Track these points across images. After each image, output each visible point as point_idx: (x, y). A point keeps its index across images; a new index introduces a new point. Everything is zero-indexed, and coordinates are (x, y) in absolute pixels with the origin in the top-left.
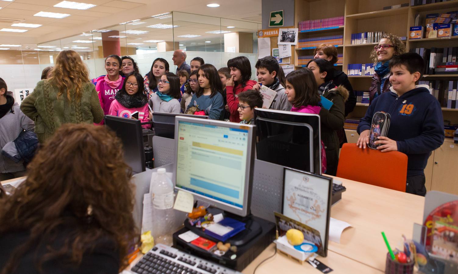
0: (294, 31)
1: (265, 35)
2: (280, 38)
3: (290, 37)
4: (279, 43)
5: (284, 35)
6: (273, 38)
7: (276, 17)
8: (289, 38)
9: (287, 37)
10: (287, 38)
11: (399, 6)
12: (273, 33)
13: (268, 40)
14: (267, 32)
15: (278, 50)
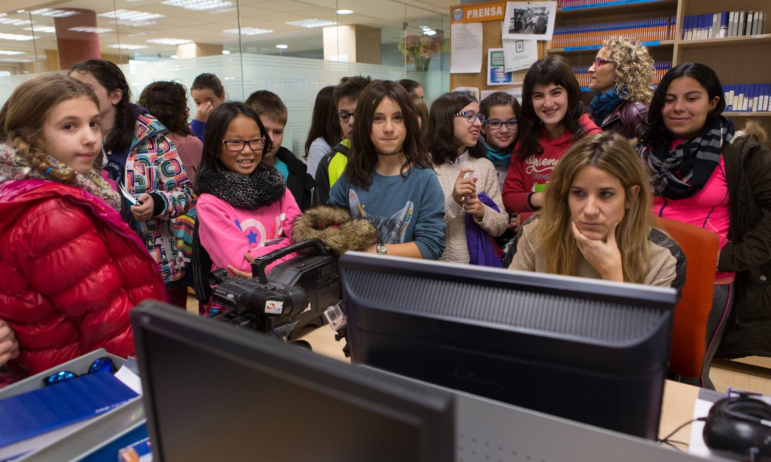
0: (544, 9)
1: (468, 17)
2: (508, 24)
3: (534, 22)
4: (506, 35)
5: (519, 16)
6: (491, 26)
8: (531, 24)
9: (526, 21)
10: (527, 26)
12: (490, 12)
13: (476, 30)
14: (474, 11)
15: (502, 52)
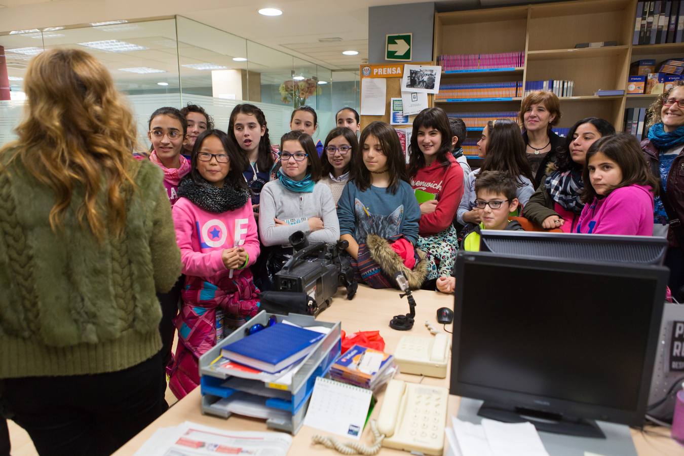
0: (432, 71)
1: (375, 74)
2: (405, 80)
3: (425, 80)
4: (404, 88)
5: (414, 75)
6: (393, 82)
7: (396, 43)
8: (423, 81)
9: (419, 79)
10: (419, 82)
11: (601, 44)
12: (392, 71)
13: (382, 84)
14: (379, 69)
15: (401, 100)
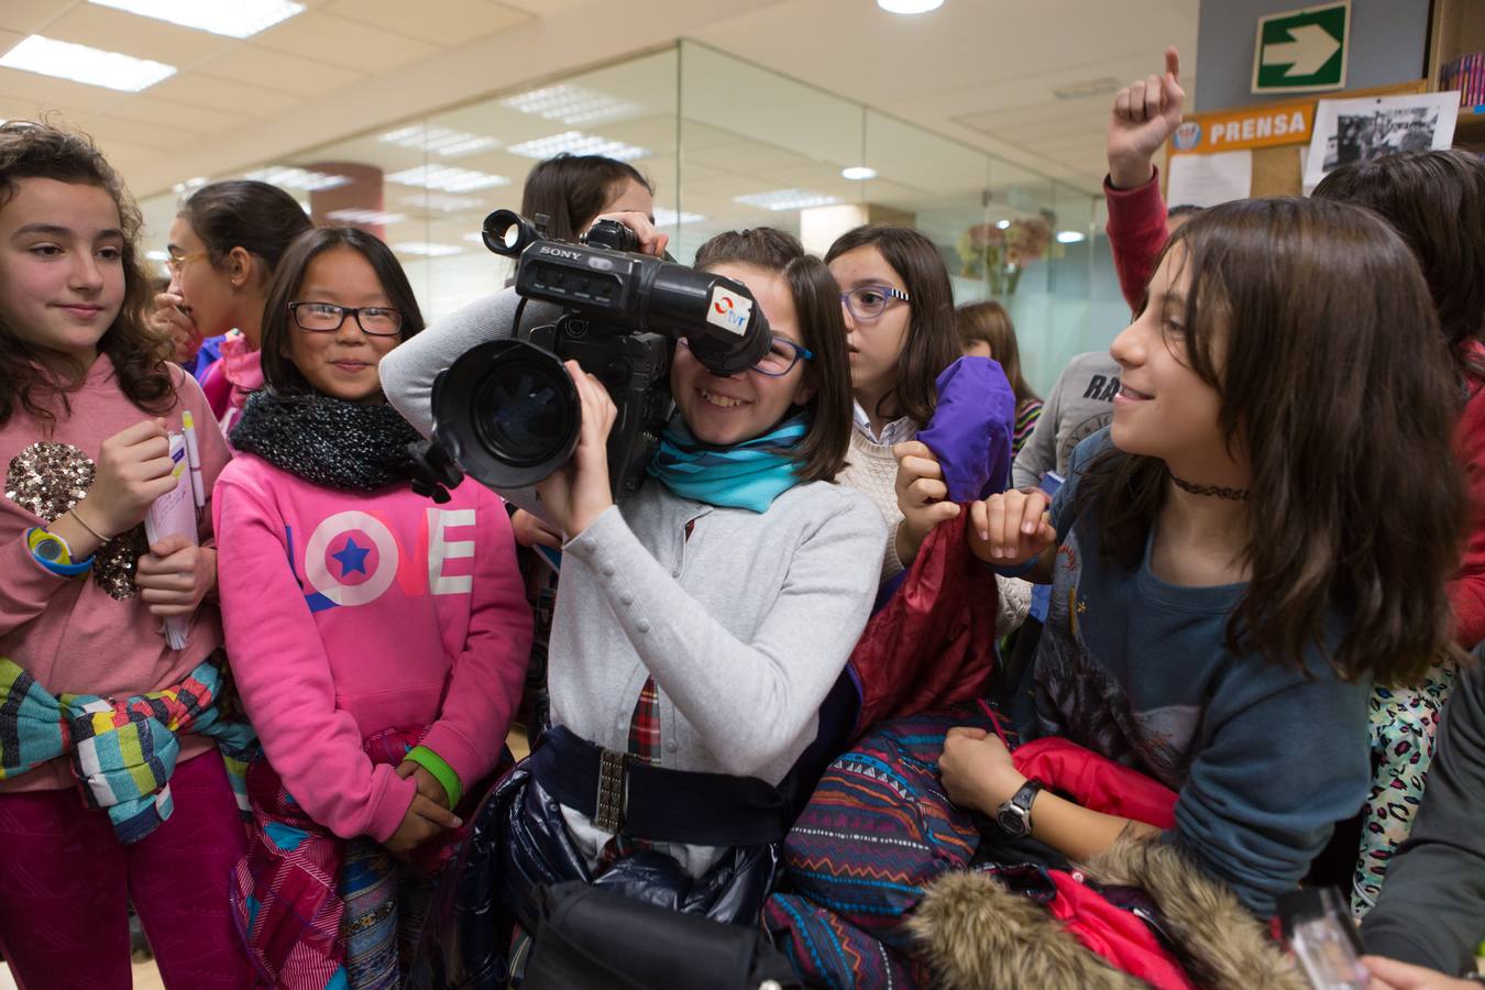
1: (1214, 140)
2: (1320, 150)
3: (1392, 143)
5: (1351, 132)
6: (1275, 157)
7: (1290, 39)
9: (1369, 142)
12: (1273, 126)
14: (1230, 126)
